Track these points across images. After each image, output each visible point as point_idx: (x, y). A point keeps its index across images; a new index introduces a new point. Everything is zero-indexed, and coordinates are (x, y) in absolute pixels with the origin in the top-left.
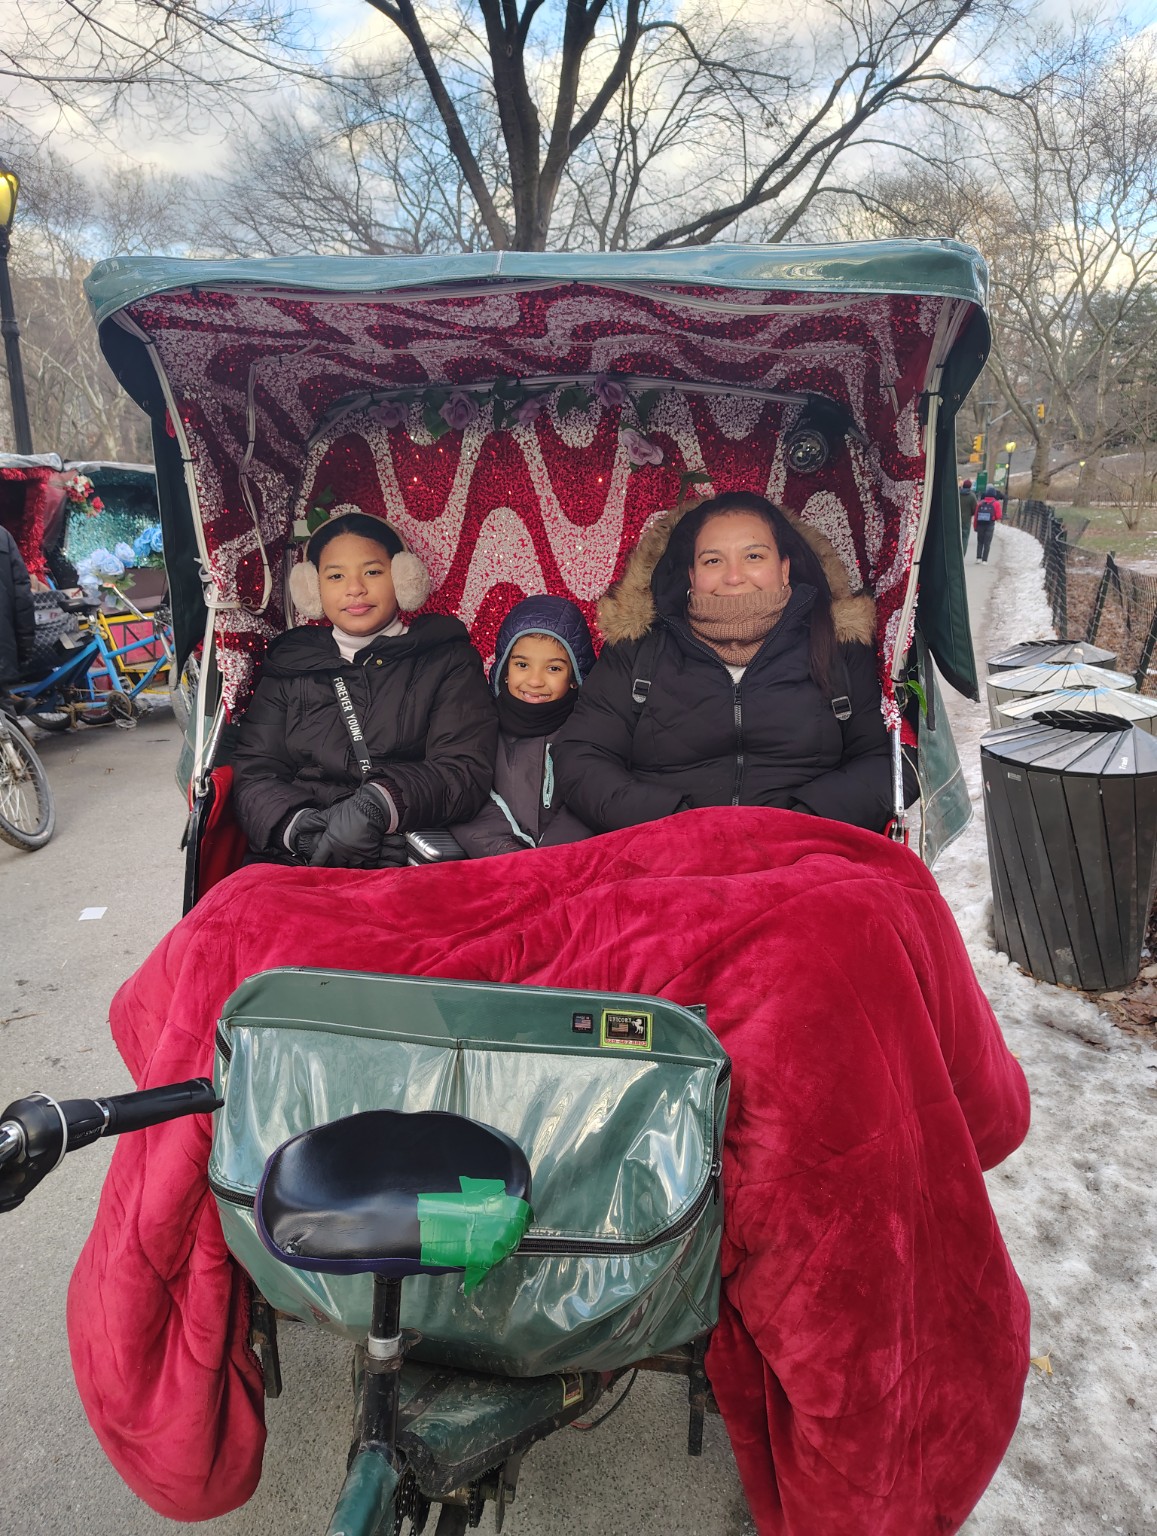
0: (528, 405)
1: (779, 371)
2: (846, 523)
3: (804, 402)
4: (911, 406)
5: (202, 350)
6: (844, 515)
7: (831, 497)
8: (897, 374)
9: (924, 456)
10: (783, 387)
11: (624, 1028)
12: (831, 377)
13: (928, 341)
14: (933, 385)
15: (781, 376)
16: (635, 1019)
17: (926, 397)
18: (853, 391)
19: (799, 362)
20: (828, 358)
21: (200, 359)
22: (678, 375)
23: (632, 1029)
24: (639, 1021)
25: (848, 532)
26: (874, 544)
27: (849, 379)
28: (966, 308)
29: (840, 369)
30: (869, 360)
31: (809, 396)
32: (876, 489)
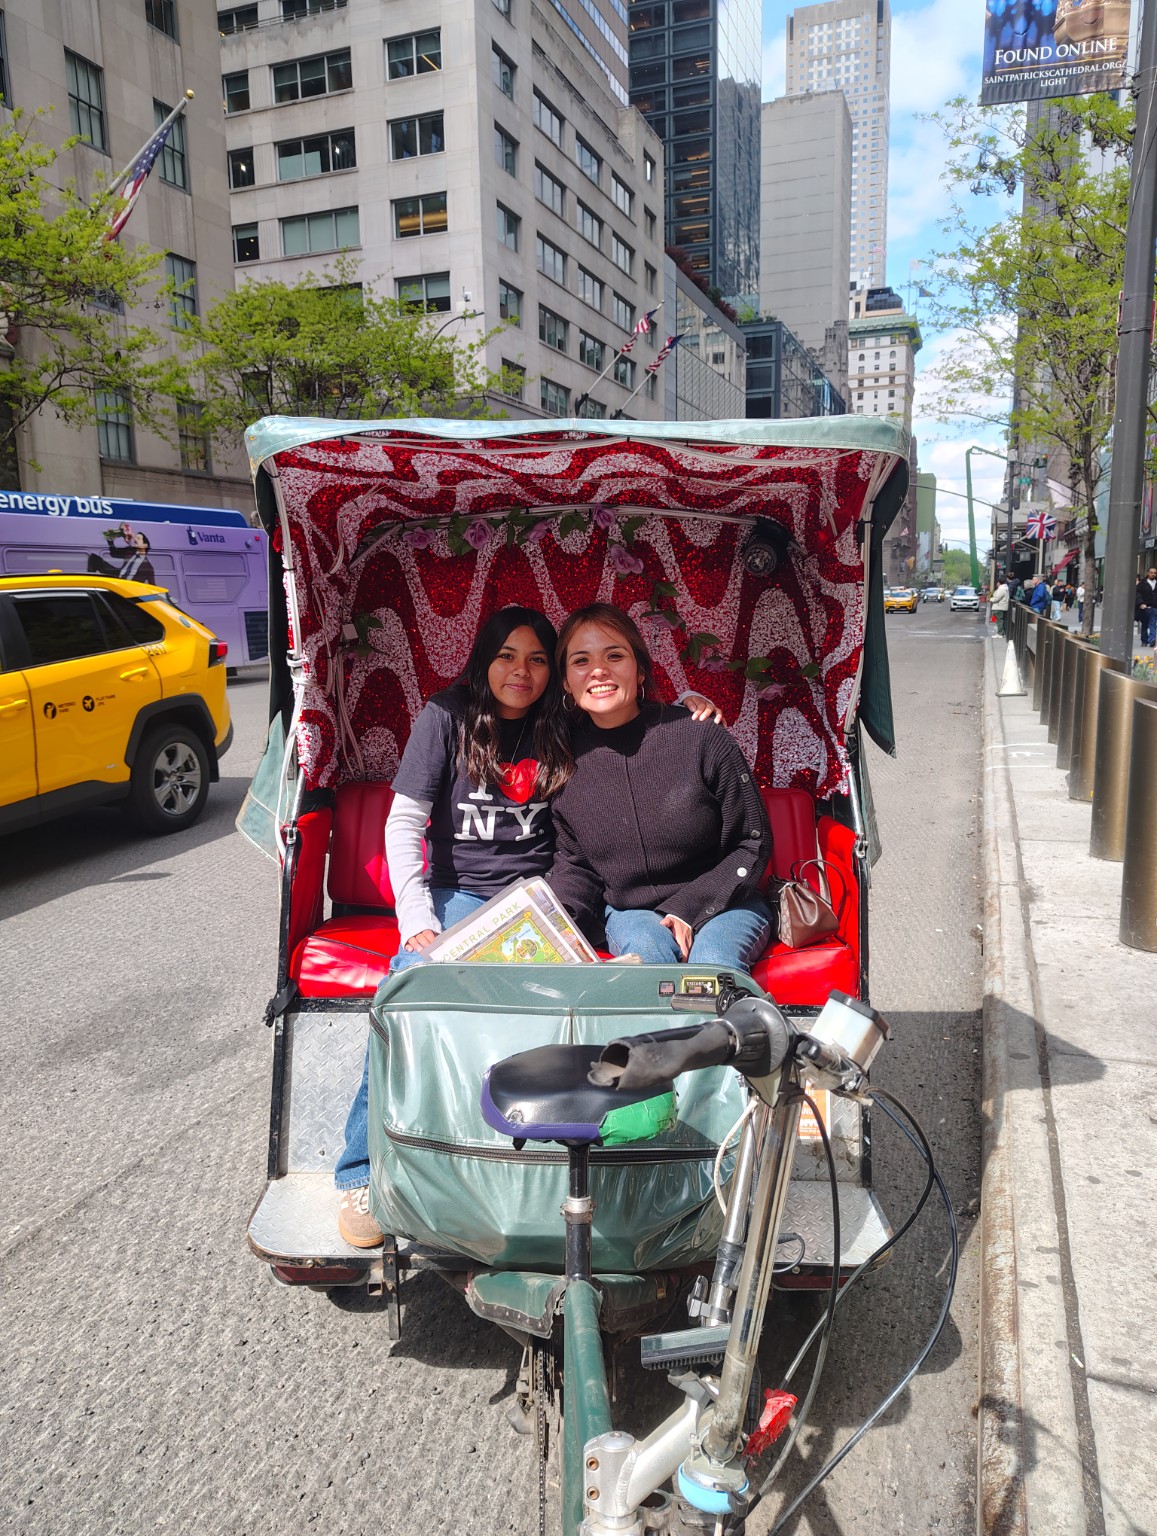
0: (537, 527)
1: (742, 501)
2: (793, 612)
3: (754, 523)
4: (850, 529)
5: (309, 487)
6: (791, 607)
7: (779, 593)
8: (837, 505)
9: (862, 564)
10: (740, 512)
11: (698, 990)
12: (780, 507)
13: (865, 484)
14: (866, 514)
15: (741, 504)
16: (706, 982)
17: (862, 523)
18: (797, 517)
19: (759, 495)
20: (781, 492)
21: (306, 494)
22: (659, 505)
23: (704, 989)
24: (710, 984)
25: (796, 619)
26: (820, 631)
27: (795, 508)
28: (895, 460)
29: (789, 501)
30: (811, 495)
31: (758, 519)
32: (817, 588)
